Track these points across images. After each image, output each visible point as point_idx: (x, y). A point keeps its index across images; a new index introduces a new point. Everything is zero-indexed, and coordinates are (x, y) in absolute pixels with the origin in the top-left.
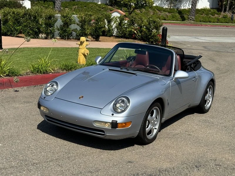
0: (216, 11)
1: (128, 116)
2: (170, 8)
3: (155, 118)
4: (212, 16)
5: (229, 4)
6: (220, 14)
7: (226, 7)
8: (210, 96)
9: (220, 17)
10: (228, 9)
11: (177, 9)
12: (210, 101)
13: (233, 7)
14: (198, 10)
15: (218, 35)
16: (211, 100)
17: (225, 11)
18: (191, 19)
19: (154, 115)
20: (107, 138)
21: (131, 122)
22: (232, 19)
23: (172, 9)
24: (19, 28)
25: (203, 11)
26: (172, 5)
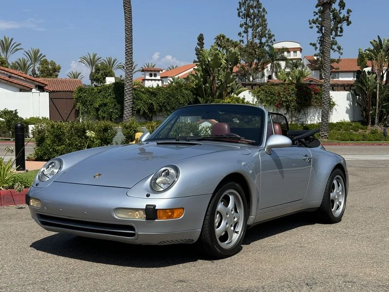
0: (359, 124)
1: (178, 197)
2: (291, 123)
3: (233, 210)
4: (354, 132)
5: (378, 114)
6: (367, 129)
7: (374, 119)
8: (340, 193)
9: (367, 133)
10: (377, 121)
11: (302, 124)
12: (340, 203)
13: (385, 117)
14: (332, 124)
15: (364, 153)
16: (342, 200)
17: (373, 123)
18: (322, 137)
19: (231, 205)
20: (139, 241)
21: (183, 209)
22: (385, 134)
23: (294, 124)
24: (60, 148)
25: (340, 125)
26: (294, 119)
